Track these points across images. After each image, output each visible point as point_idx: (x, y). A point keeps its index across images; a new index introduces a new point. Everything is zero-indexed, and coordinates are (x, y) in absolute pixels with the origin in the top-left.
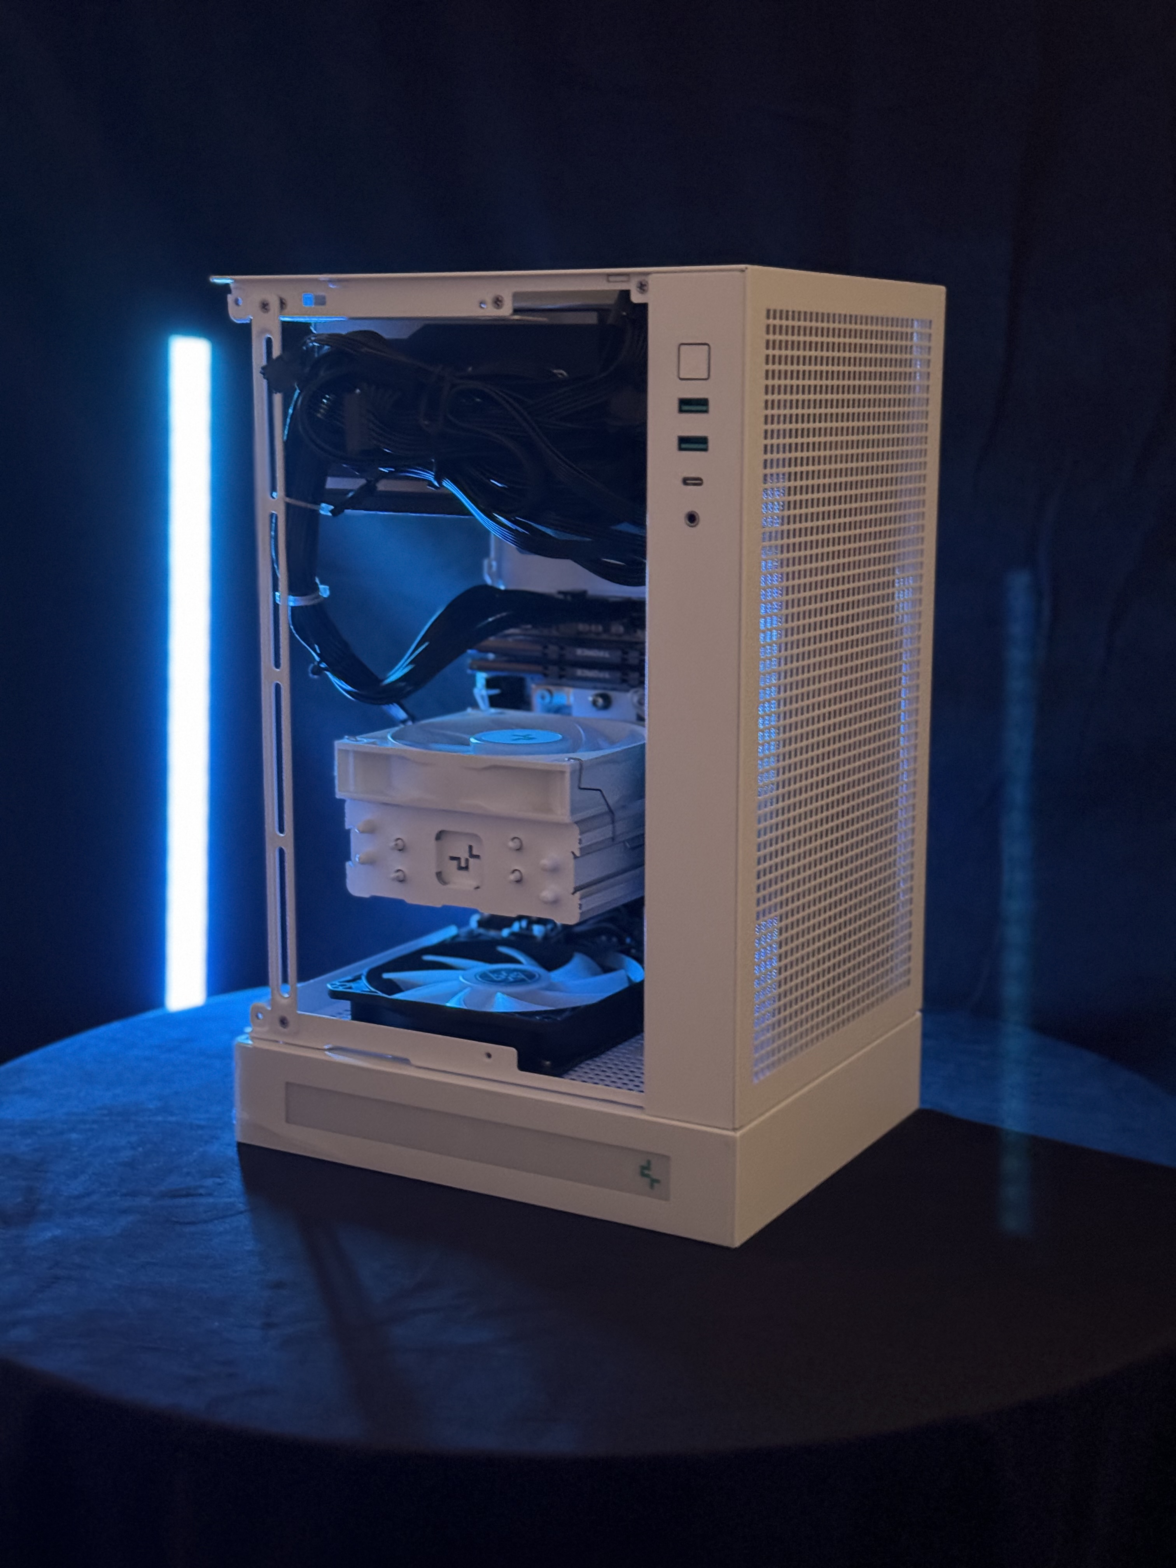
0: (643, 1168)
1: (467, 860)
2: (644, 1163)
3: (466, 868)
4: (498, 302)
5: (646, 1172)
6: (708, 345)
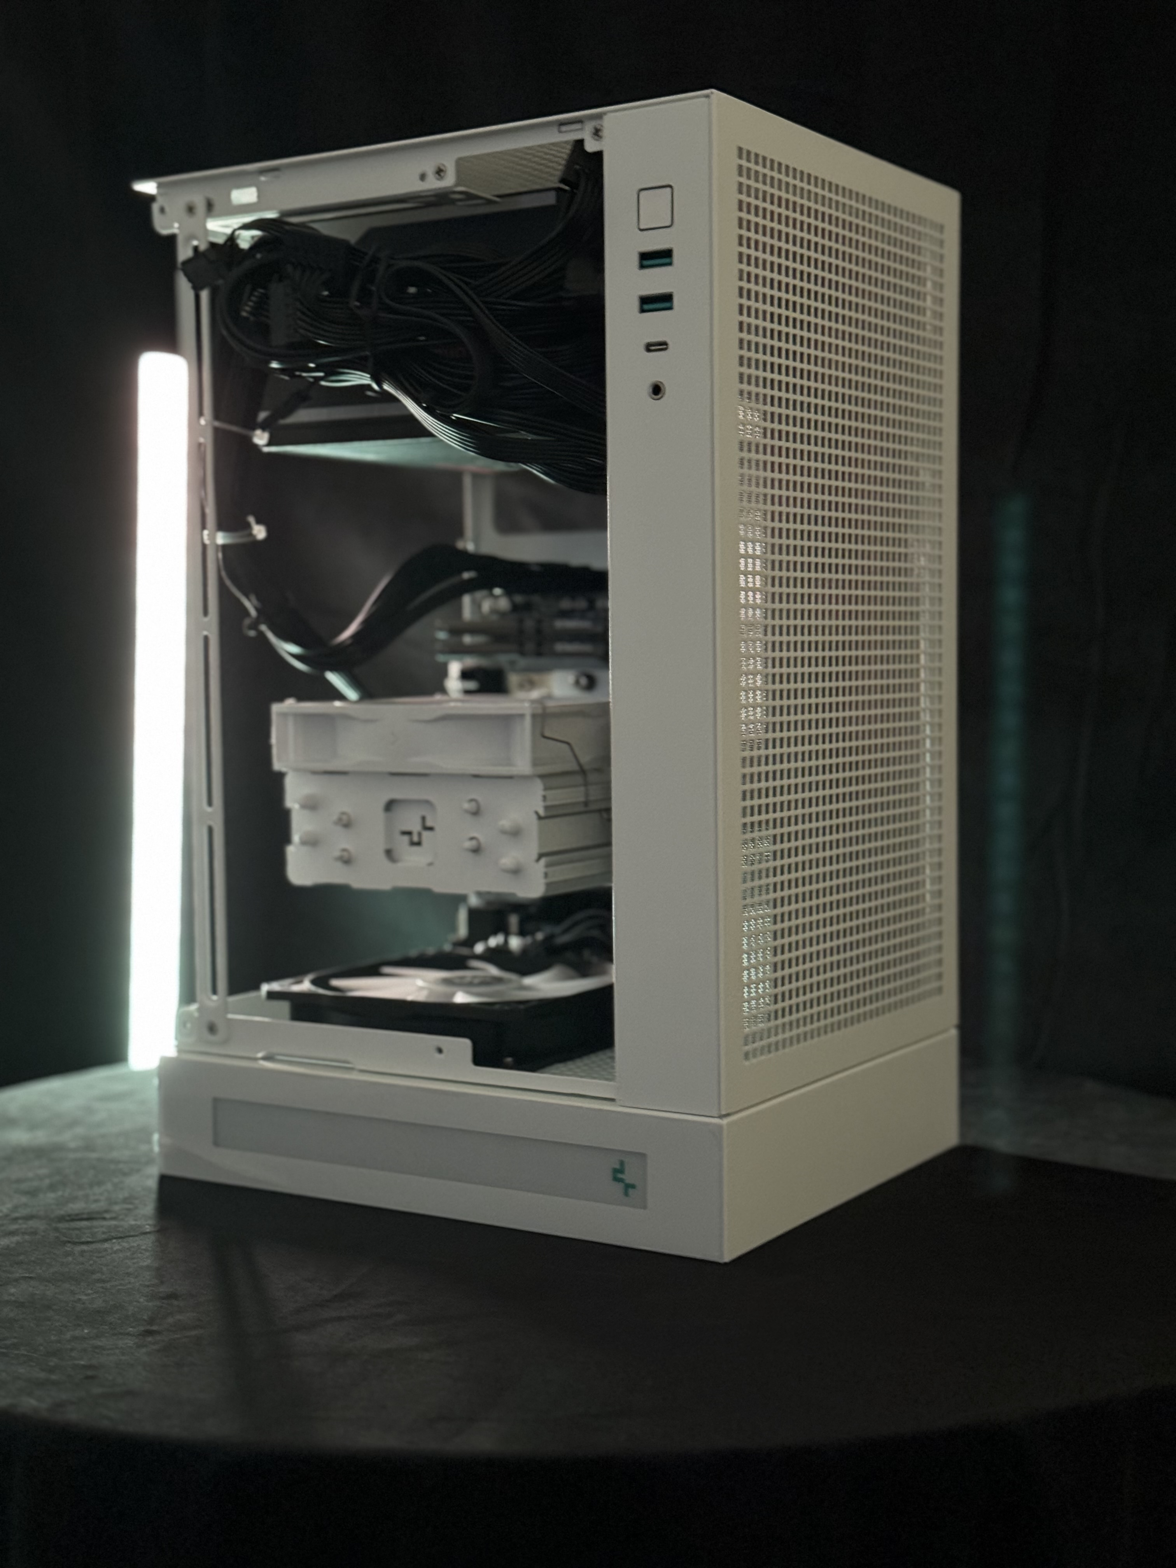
1: (420, 834)
3: (420, 843)
4: (440, 172)
6: (670, 186)
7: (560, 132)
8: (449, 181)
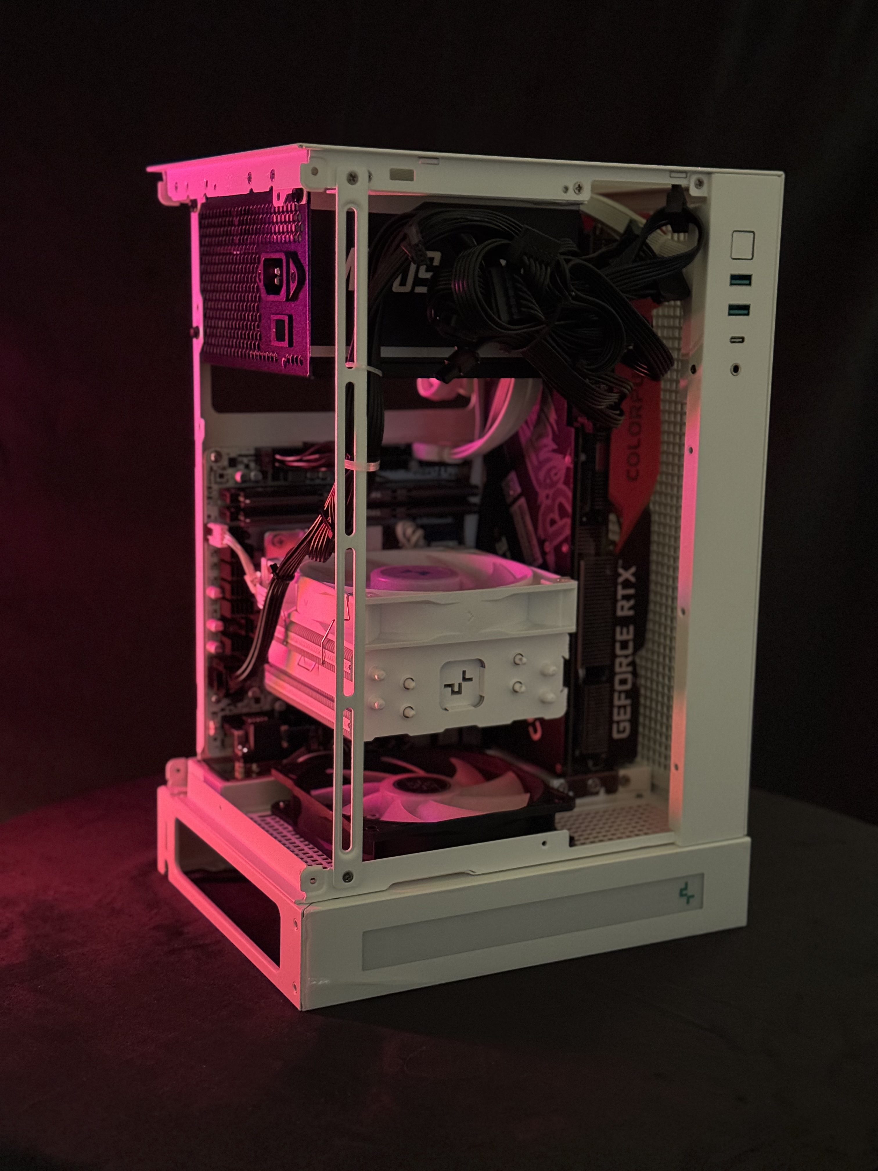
0: (682, 890)
1: (460, 685)
2: (683, 886)
3: (459, 692)
4: (580, 188)
5: (684, 892)
6: (753, 232)
7: (671, 177)
8: (585, 196)
